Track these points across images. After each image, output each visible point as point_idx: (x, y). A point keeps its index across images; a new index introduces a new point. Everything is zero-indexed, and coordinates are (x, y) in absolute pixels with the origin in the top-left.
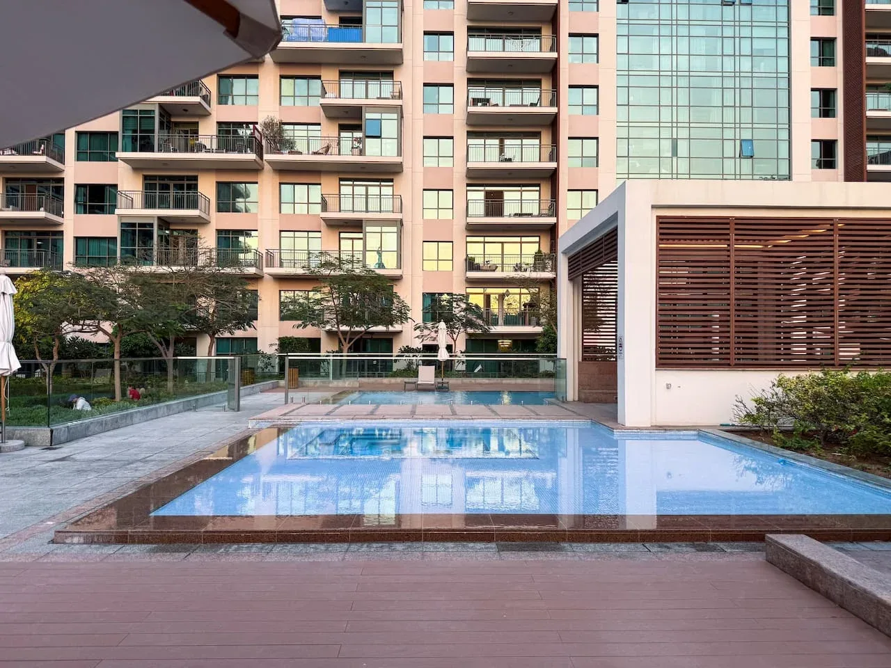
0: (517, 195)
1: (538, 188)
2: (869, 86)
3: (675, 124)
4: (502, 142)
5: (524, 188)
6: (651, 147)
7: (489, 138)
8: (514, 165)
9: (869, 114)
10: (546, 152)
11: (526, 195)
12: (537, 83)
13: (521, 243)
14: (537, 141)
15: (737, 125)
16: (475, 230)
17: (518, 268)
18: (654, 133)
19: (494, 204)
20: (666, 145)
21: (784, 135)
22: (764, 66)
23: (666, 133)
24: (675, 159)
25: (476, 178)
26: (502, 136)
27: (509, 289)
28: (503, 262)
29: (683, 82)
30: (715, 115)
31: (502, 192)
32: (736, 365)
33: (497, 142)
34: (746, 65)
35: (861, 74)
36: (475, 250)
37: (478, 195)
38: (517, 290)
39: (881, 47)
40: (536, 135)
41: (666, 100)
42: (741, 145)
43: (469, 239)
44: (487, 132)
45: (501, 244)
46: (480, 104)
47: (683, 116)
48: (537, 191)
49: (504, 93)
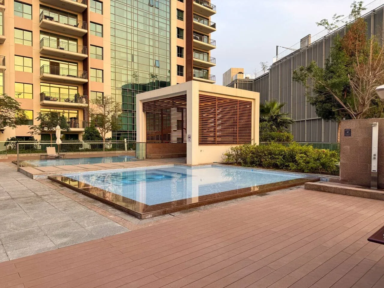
0: (66, 66)
1: (76, 65)
2: (194, 50)
3: (132, 49)
4: (58, 39)
5: (69, 63)
6: (124, 55)
7: (51, 36)
8: (65, 52)
9: (194, 59)
10: (81, 49)
11: (71, 67)
12: (75, 16)
13: (69, 89)
14: (76, 43)
15: (154, 54)
16: (45, 80)
17: (68, 100)
18: (125, 50)
19: (55, 69)
20: (130, 57)
21: (168, 61)
22: (162, 33)
23: (129, 52)
24: (133, 63)
25: (45, 54)
26: (58, 37)
27: (65, 110)
28: (60, 97)
29: (136, 32)
30: (147, 49)
31: (59, 63)
32: (217, 143)
33: (56, 39)
34: (157, 31)
35: (192, 45)
36: (45, 89)
37: (46, 63)
38: (68, 111)
39: (197, 37)
40: (75, 40)
41: (129, 38)
42: (155, 62)
43: (42, 84)
44: (51, 33)
45: (58, 88)
46: (48, 19)
47: (135, 46)
48: (76, 66)
49: (59, 16)
